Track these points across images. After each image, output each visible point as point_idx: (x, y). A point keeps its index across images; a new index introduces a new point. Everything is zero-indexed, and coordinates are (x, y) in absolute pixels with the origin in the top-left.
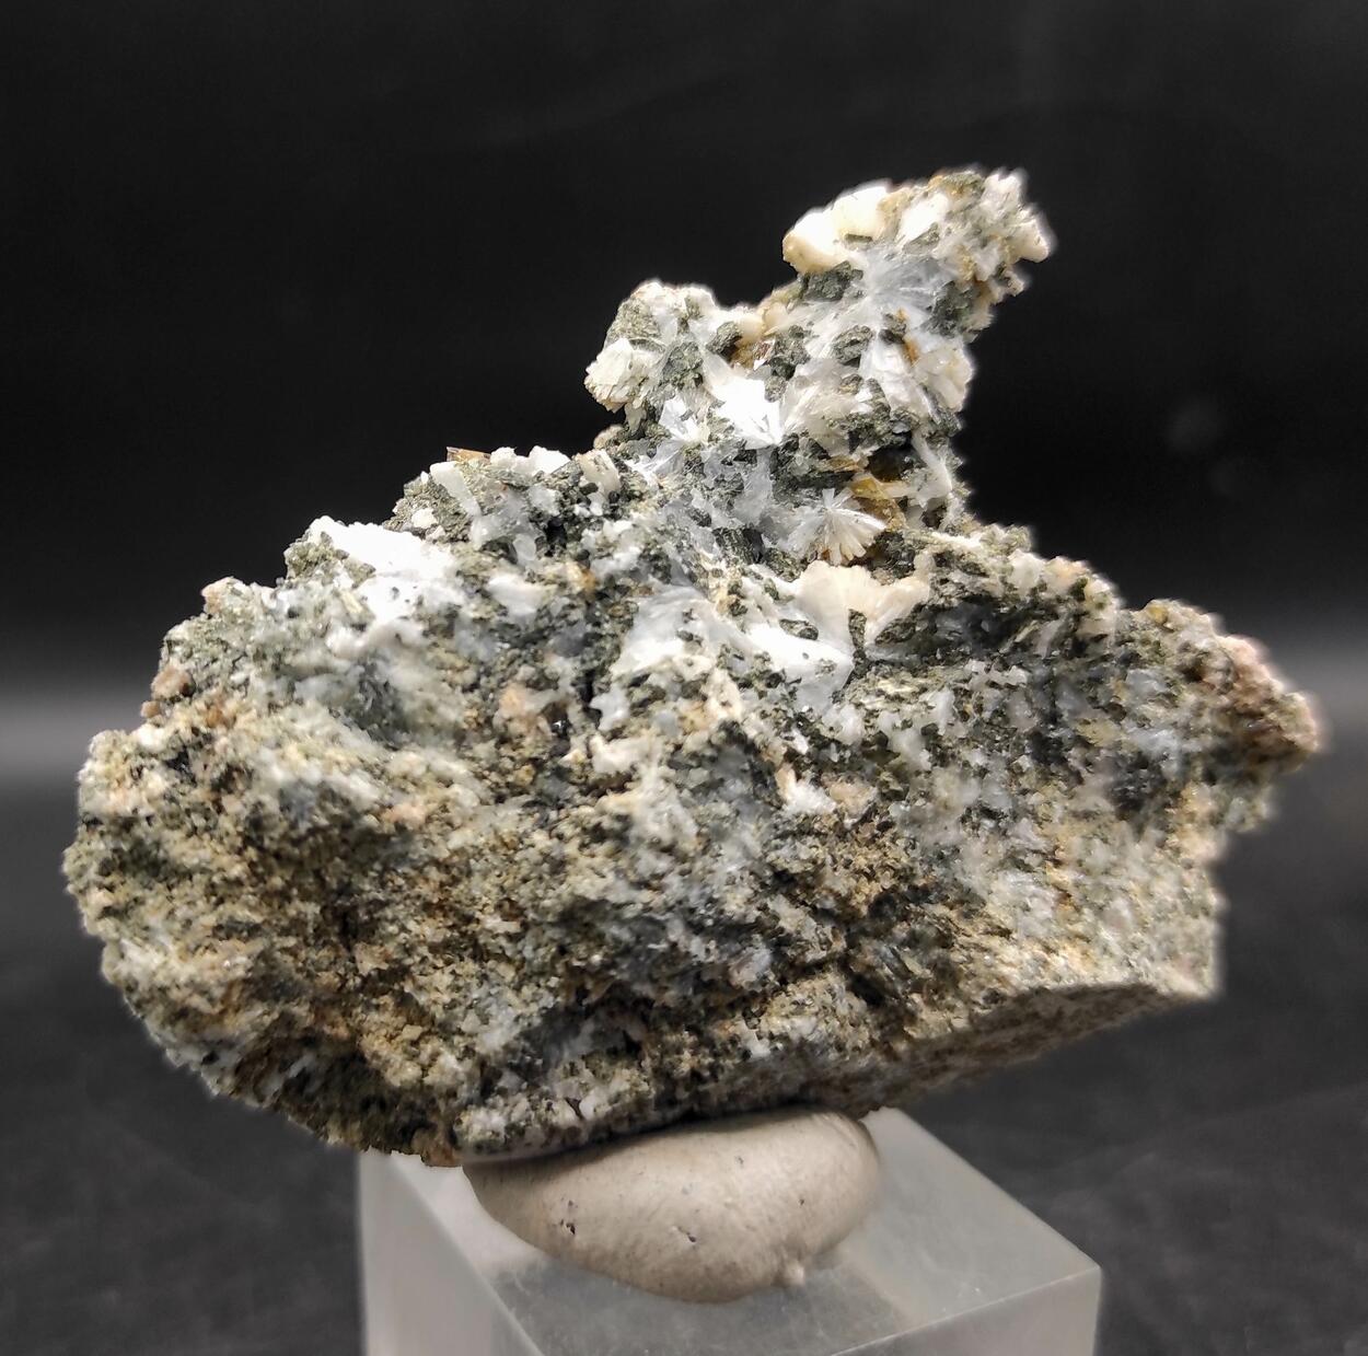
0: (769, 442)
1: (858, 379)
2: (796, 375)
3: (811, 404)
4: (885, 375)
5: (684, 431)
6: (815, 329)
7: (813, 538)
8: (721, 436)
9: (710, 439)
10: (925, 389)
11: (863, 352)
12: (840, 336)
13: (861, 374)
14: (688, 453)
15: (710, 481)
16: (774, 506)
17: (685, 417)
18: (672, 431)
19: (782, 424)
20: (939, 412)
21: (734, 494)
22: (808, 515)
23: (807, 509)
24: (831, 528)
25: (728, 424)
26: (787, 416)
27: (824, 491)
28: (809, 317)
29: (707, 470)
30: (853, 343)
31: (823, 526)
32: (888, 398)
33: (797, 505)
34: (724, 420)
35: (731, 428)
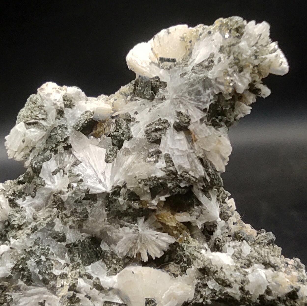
0: (104, 190)
1: (159, 152)
2: (123, 147)
3: (130, 167)
4: (176, 152)
5: (53, 182)
6: (137, 117)
7: (131, 246)
8: (75, 185)
9: (69, 186)
10: (201, 160)
11: (163, 136)
12: (150, 125)
13: (161, 150)
14: (54, 196)
15: (68, 212)
16: (108, 226)
17: (54, 173)
18: (46, 182)
19: (112, 178)
20: (209, 175)
21: (82, 220)
22: (128, 233)
23: (127, 230)
24: (141, 241)
25: (80, 178)
26: (116, 173)
27: (138, 218)
28: (135, 108)
29: (67, 206)
30: (157, 130)
31: (136, 239)
32: (176, 166)
33: (122, 226)
34: (78, 175)
35: (81, 181)
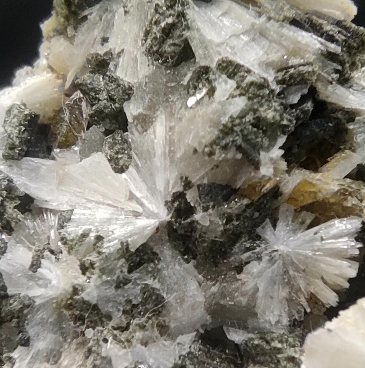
0: (151, 223)
1: (206, 70)
2: (130, 120)
5: (46, 284)
6: (114, 45)
7: (284, 293)
8: (93, 257)
9: (84, 269)
11: (187, 34)
12: (147, 33)
13: (203, 63)
14: (69, 307)
15: (118, 318)
16: (214, 289)
17: (35, 265)
18: (32, 293)
19: (152, 190)
20: (331, 39)
21: (157, 313)
22: (260, 274)
23: (254, 267)
24: (297, 269)
25: (92, 235)
26: (152, 175)
27: (259, 230)
29: (106, 308)
30: (168, 32)
31: (286, 272)
32: (256, 69)
33: (239, 269)
34: (85, 235)
35: (99, 238)
